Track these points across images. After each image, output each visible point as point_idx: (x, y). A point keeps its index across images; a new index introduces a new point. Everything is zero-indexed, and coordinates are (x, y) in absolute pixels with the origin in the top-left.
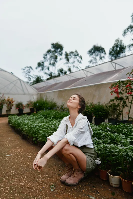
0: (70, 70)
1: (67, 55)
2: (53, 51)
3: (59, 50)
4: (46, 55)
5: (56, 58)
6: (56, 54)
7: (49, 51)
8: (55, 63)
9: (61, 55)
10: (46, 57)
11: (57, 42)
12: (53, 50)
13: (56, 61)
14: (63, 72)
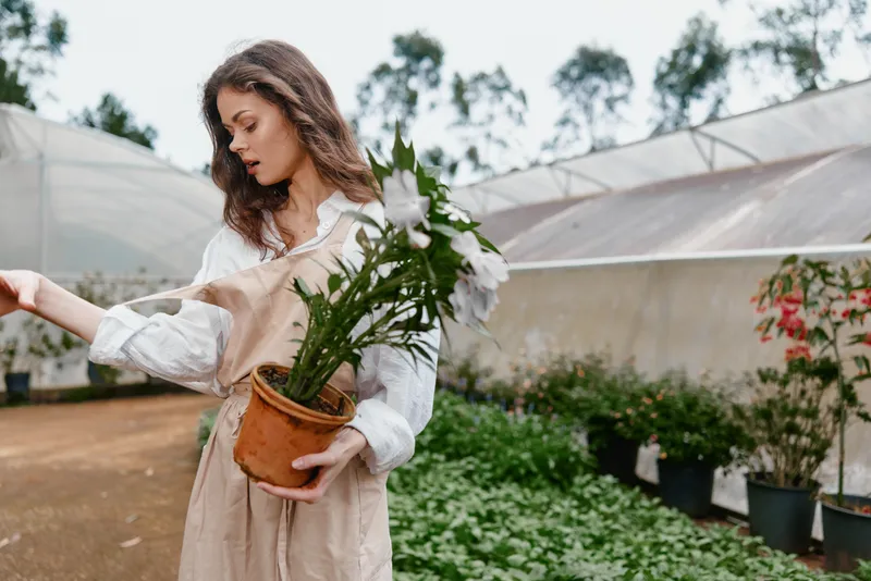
0: (472, 154)
1: (459, 88)
2: (399, 71)
3: (426, 63)
4: (368, 87)
5: (412, 99)
6: (414, 83)
7: (383, 71)
8: (409, 121)
9: (435, 84)
10: (365, 95)
11: (417, 32)
12: (398, 63)
13: (411, 113)
14: (446, 161)
